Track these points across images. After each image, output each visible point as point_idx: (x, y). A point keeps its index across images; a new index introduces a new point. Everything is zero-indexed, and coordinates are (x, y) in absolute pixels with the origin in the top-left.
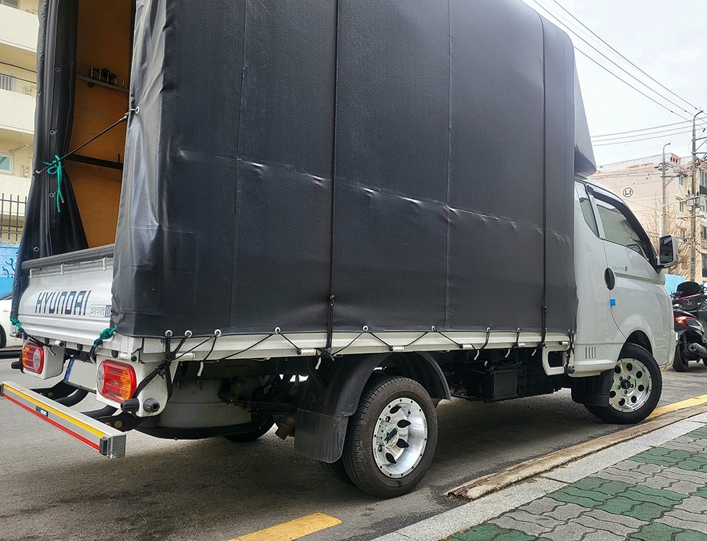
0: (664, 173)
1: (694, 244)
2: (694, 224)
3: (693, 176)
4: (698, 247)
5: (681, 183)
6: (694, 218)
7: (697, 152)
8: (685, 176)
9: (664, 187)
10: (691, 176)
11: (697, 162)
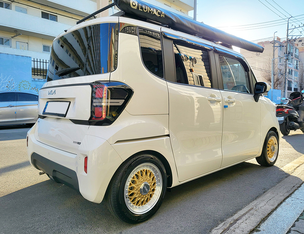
0: (274, 45)
1: (285, 76)
2: (286, 67)
4: (287, 77)
5: (281, 50)
6: (286, 64)
7: (289, 35)
8: (283, 46)
9: (274, 51)
10: (285, 46)
11: (289, 40)
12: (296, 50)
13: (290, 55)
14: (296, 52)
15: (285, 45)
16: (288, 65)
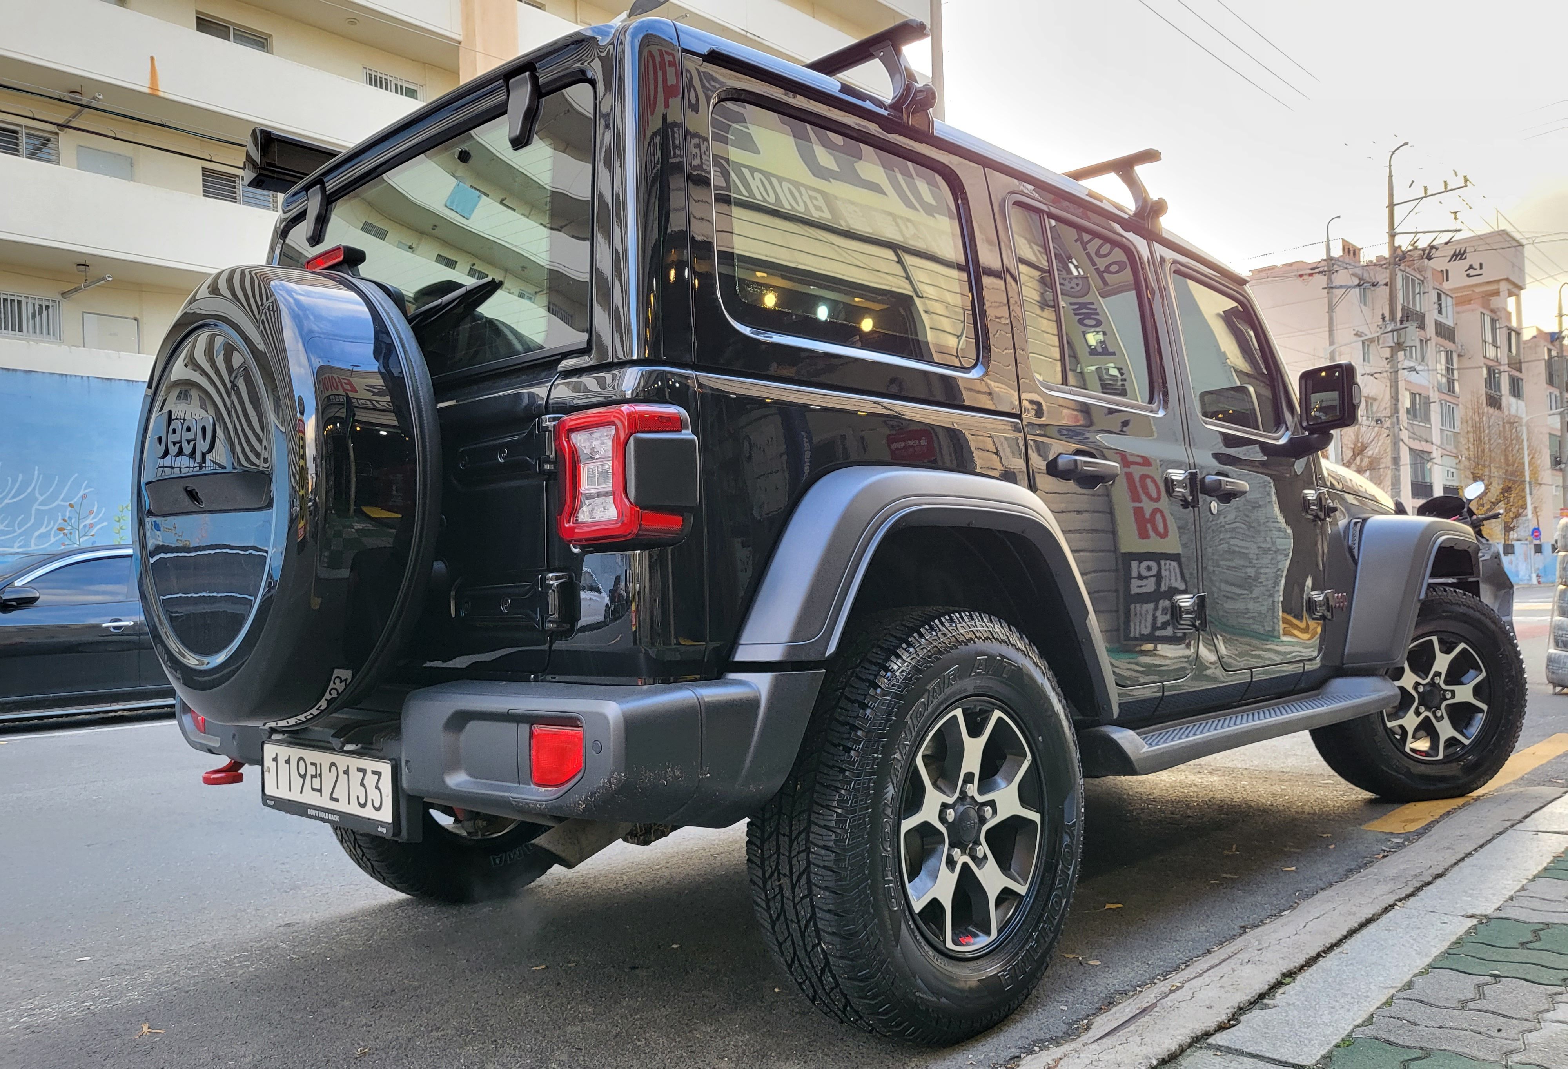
0: (1330, 279)
1: (1396, 430)
2: (1394, 385)
3: (1391, 285)
4: (1404, 435)
5: (1364, 301)
6: (1396, 372)
7: (1397, 231)
8: (1374, 285)
9: (1331, 309)
10: (1386, 284)
11: (1399, 252)
12: (1439, 298)
13: (1412, 327)
14: (1440, 312)
15: (1383, 276)
16: (1403, 374)
